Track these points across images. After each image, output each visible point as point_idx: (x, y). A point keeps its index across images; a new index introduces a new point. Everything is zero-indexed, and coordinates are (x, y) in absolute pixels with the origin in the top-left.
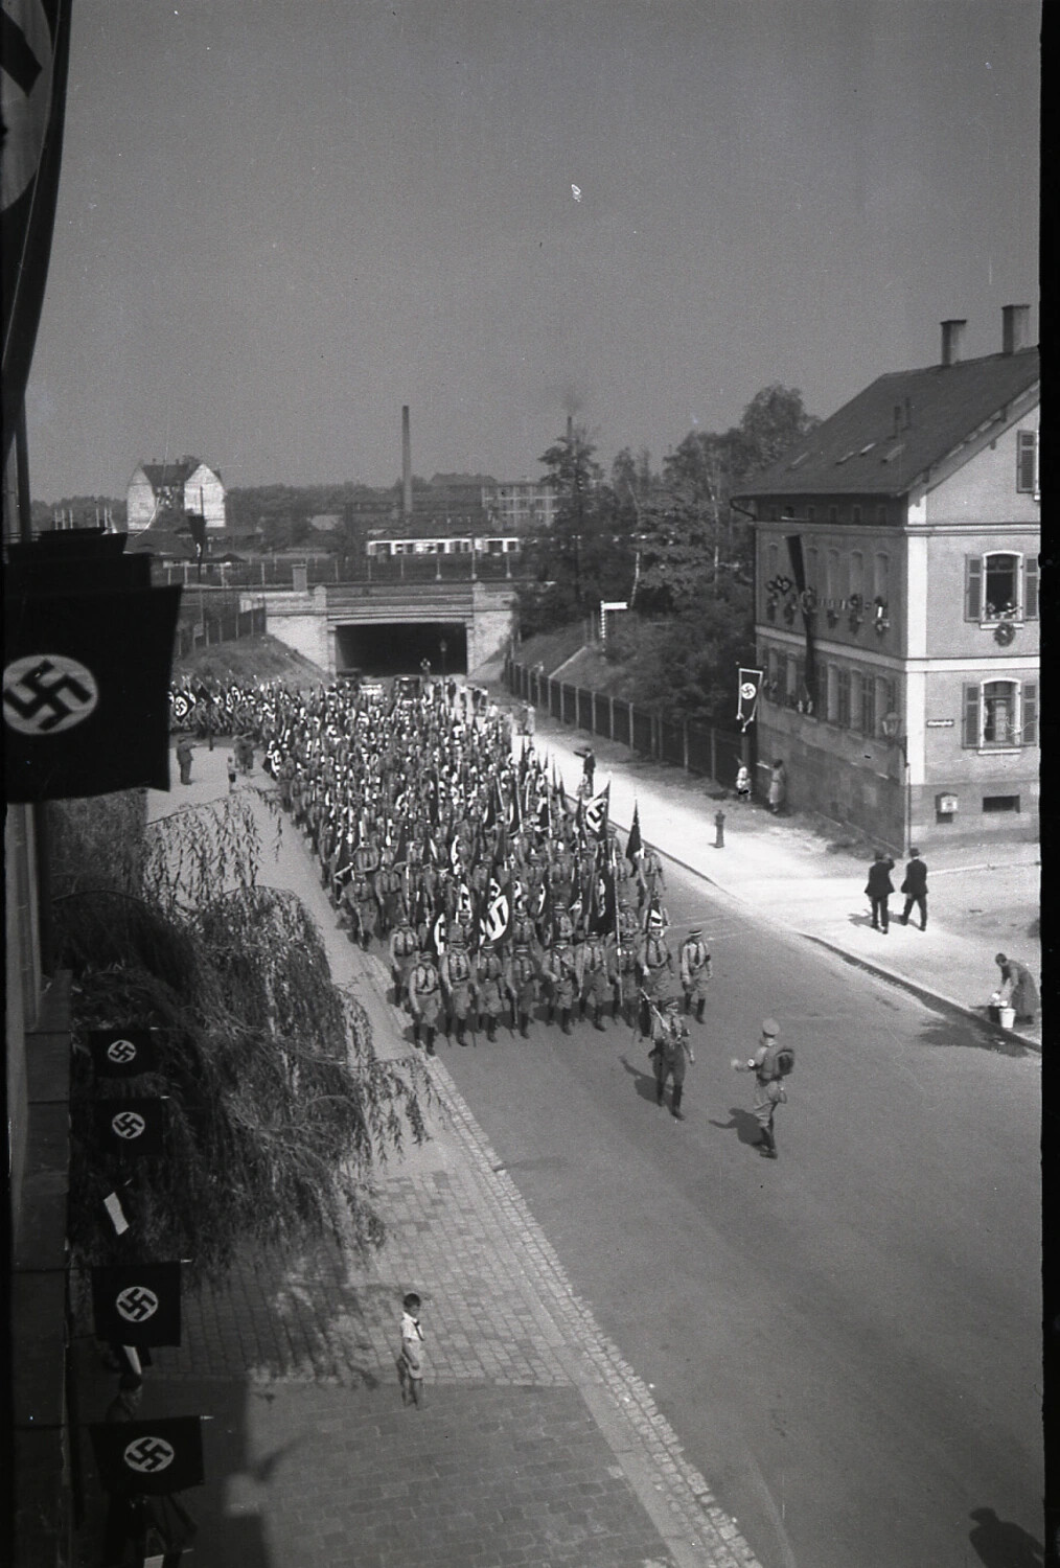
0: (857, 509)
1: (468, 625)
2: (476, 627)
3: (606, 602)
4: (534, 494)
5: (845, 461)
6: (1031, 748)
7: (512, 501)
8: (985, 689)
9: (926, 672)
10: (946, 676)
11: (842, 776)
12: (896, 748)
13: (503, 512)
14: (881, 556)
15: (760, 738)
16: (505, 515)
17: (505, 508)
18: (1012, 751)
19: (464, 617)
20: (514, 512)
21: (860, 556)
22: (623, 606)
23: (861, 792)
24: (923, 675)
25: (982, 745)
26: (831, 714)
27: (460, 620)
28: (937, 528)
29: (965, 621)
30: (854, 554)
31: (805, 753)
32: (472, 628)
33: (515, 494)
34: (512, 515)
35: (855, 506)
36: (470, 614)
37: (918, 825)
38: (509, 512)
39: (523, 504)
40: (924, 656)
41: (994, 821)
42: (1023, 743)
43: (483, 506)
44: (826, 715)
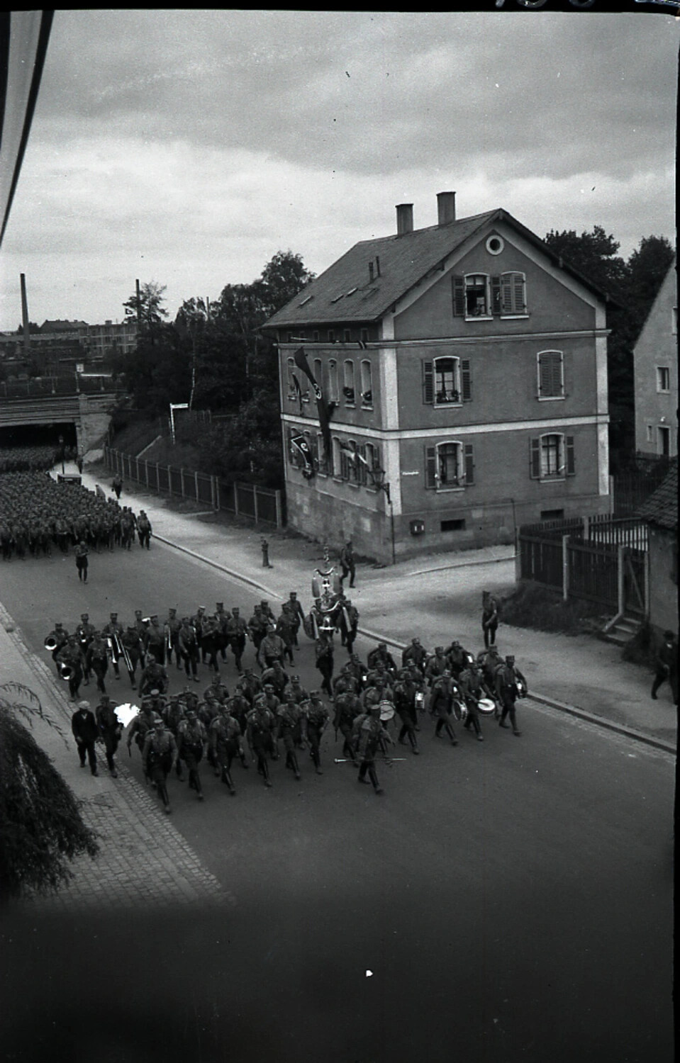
0: (347, 332)
1: (77, 424)
2: (83, 426)
3: (173, 404)
4: (116, 333)
5: (337, 301)
6: (471, 488)
7: (100, 339)
8: (439, 449)
9: (400, 439)
10: (413, 441)
11: (345, 512)
12: (382, 490)
13: (94, 346)
14: (365, 362)
15: (288, 491)
16: (95, 348)
17: (95, 343)
18: (458, 489)
19: (73, 418)
20: (101, 346)
21: (351, 363)
22: (186, 406)
23: (359, 523)
24: (398, 441)
25: (438, 486)
26: (337, 471)
27: (70, 421)
28: (403, 342)
29: (424, 404)
30: (347, 362)
31: (319, 498)
32: (79, 426)
33: (101, 333)
34: (100, 348)
35: (345, 330)
36: (78, 416)
37: (398, 542)
38: (98, 346)
39: (107, 340)
40: (398, 428)
41: (449, 537)
42: (466, 484)
43: (80, 342)
44: (333, 473)
